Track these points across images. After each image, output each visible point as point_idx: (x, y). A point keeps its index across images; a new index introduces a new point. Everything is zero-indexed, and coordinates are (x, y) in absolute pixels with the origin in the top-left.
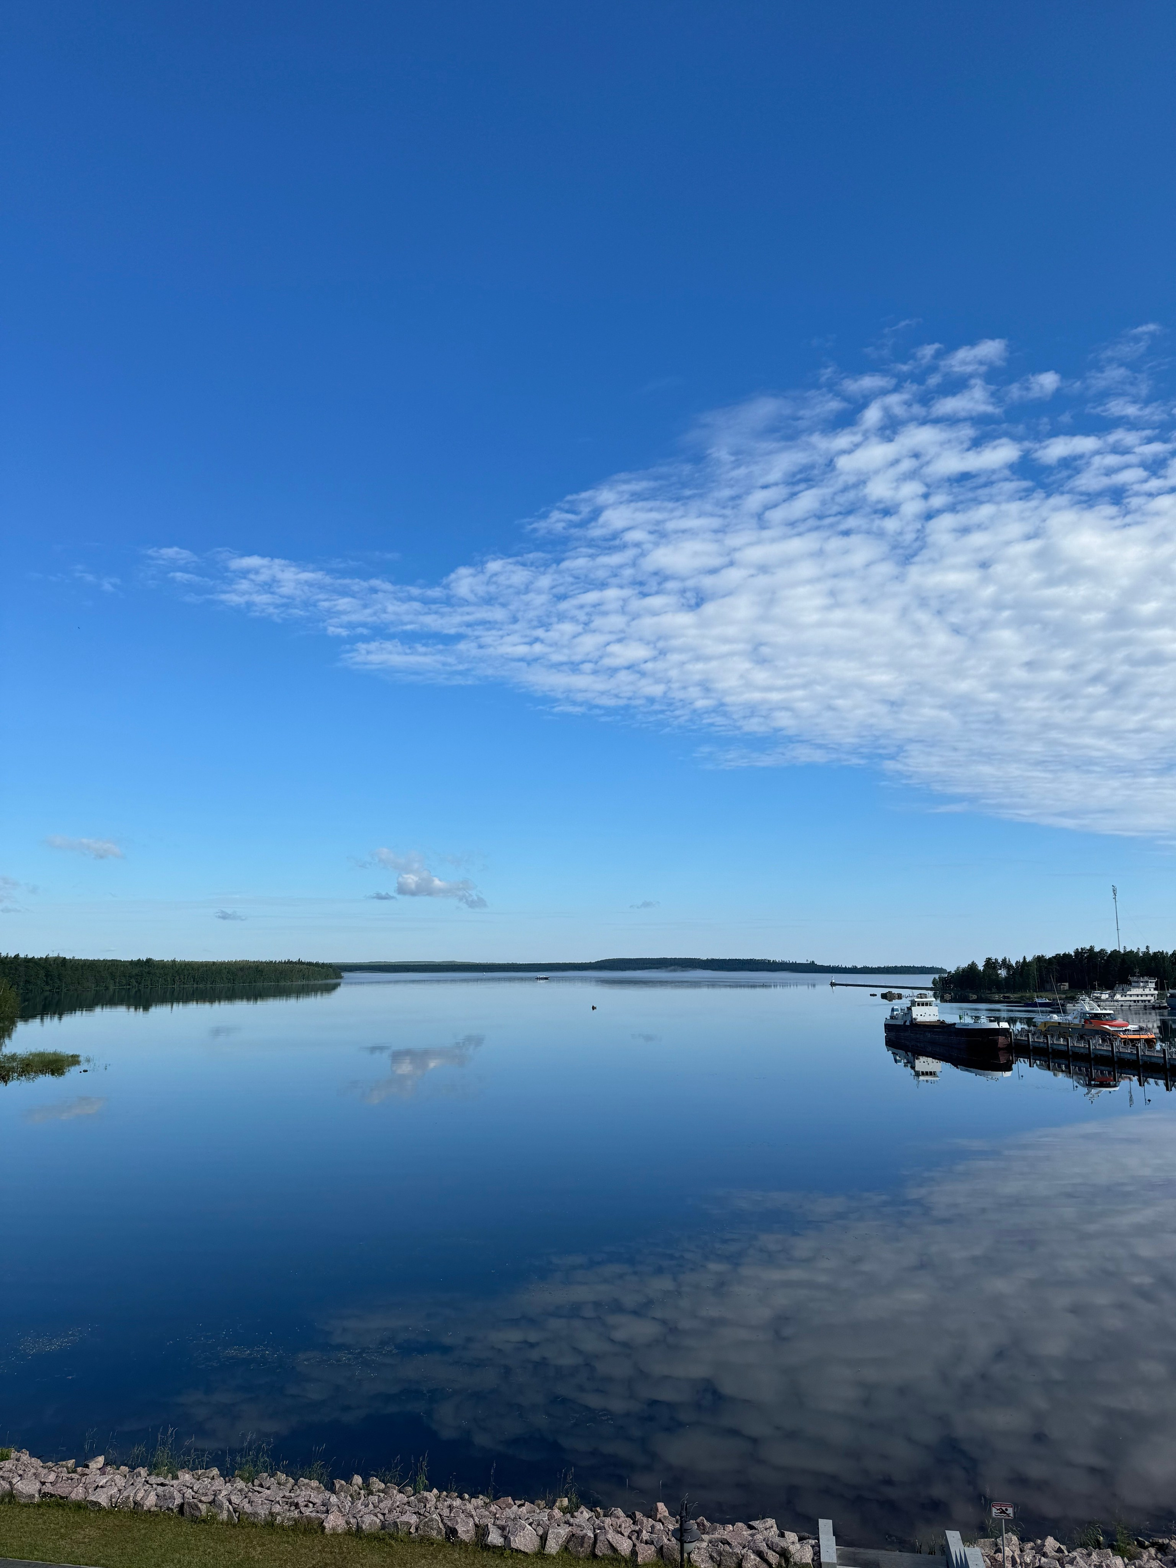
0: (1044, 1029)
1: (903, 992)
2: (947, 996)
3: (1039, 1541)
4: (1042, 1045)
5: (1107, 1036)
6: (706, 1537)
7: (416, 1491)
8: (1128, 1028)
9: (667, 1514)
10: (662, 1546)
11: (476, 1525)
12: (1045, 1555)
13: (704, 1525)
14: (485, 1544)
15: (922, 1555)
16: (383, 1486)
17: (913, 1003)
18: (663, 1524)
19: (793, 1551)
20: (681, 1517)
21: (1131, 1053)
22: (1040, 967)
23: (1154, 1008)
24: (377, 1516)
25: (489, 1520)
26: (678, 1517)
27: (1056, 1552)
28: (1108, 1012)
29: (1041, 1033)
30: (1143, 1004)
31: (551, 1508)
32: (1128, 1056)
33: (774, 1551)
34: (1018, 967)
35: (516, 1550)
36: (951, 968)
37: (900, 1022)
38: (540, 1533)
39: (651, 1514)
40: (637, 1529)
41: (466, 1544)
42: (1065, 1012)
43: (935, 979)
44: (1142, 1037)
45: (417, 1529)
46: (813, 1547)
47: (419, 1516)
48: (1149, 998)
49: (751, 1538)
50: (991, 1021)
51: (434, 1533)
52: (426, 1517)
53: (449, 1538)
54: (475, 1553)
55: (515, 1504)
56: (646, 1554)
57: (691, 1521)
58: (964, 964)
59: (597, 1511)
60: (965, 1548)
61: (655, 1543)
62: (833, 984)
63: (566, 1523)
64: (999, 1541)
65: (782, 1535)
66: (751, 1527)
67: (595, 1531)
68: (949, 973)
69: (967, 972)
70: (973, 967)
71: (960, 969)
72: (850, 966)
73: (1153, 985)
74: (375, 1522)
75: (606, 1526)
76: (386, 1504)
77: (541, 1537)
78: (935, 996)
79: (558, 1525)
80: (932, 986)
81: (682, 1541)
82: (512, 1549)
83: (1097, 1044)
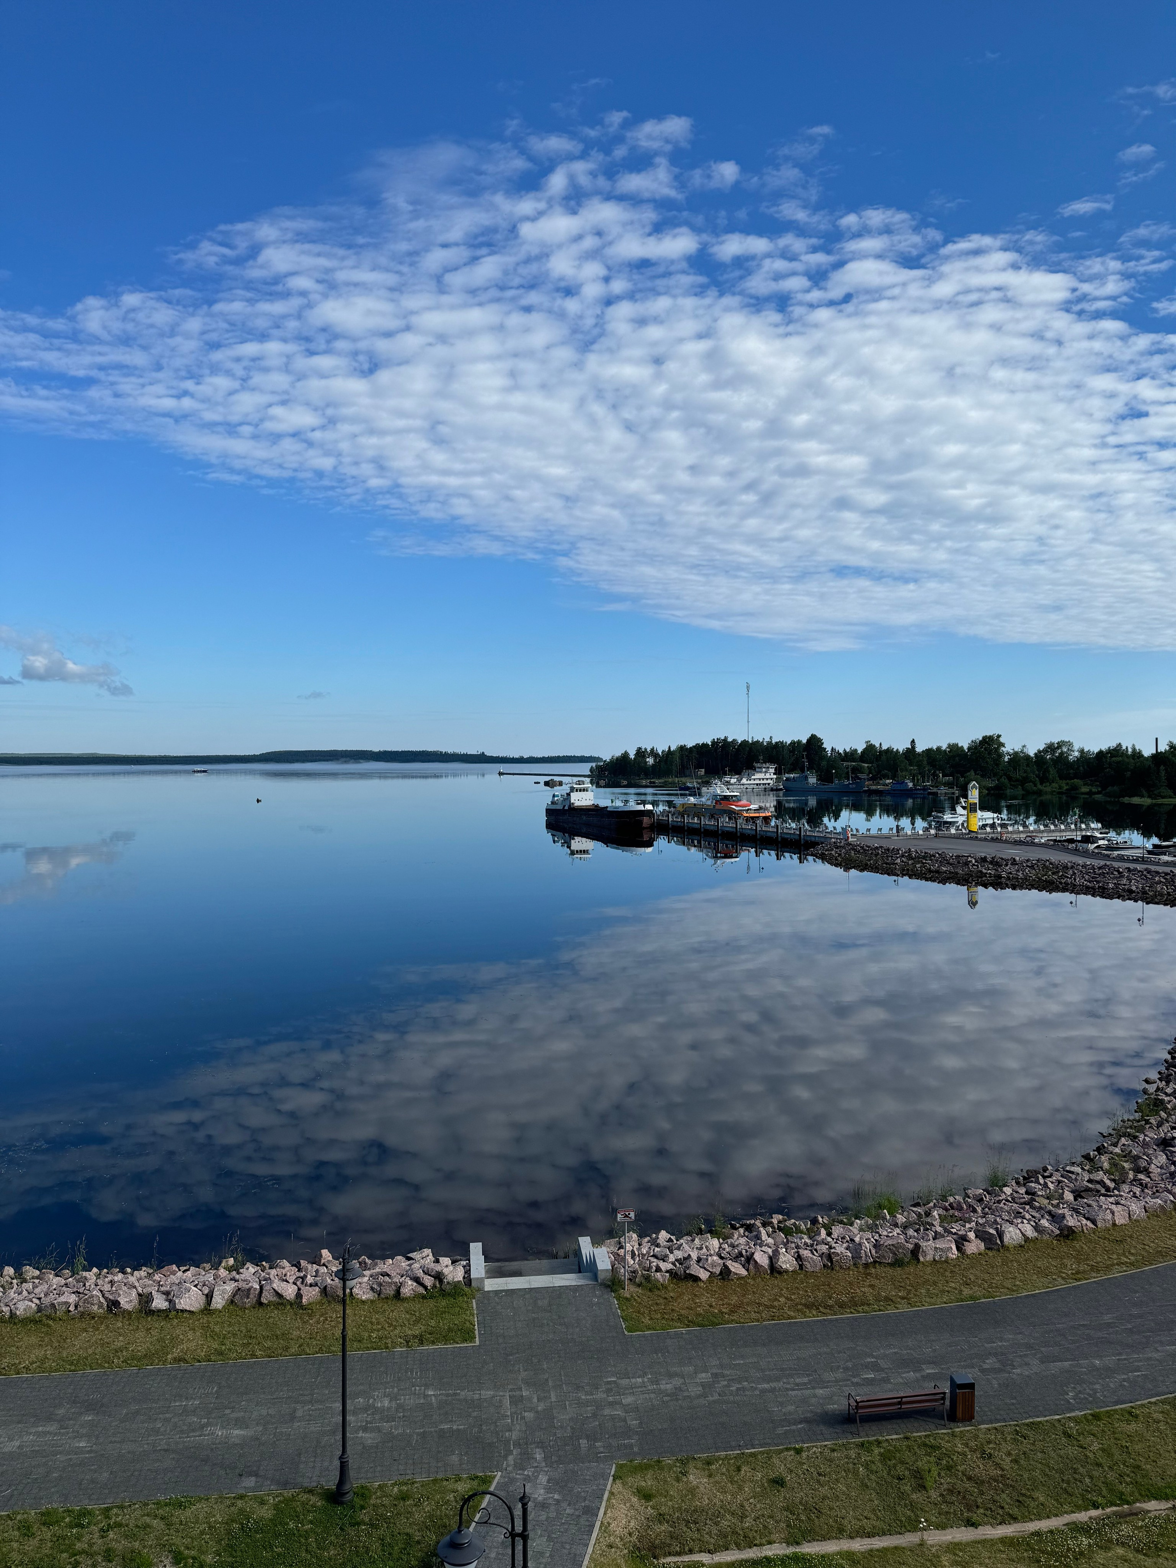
0: (681, 810)
1: (565, 779)
2: (602, 782)
3: (654, 1235)
4: (679, 824)
5: (733, 815)
6: (367, 1273)
7: (73, 1272)
8: (750, 807)
9: (331, 1258)
10: (326, 1286)
11: (140, 1295)
12: (658, 1246)
13: (365, 1263)
14: (149, 1310)
15: (559, 1260)
16: (38, 1272)
17: (572, 789)
18: (327, 1267)
19: (446, 1273)
20: (344, 1260)
21: (751, 829)
22: (682, 755)
23: (772, 790)
24: (32, 1302)
25: (153, 1288)
26: (341, 1260)
27: (667, 1242)
28: (735, 794)
29: (679, 813)
30: (764, 787)
31: (217, 1269)
32: (749, 832)
33: (430, 1275)
34: (663, 756)
35: (182, 1311)
36: (607, 757)
37: (560, 807)
38: (206, 1292)
39: (316, 1260)
40: (302, 1275)
41: (129, 1313)
42: (700, 795)
43: (592, 767)
44: (761, 815)
45: (76, 1307)
46: (464, 1267)
47: (77, 1295)
48: (769, 781)
49: (408, 1268)
50: (638, 804)
51: (95, 1308)
52: (86, 1295)
53: (111, 1310)
54: (138, 1319)
55: (180, 1270)
56: (310, 1295)
57: (354, 1261)
58: (618, 753)
59: (263, 1265)
60: (595, 1249)
61: (319, 1285)
62: (501, 774)
63: (231, 1279)
64: (622, 1240)
65: (437, 1261)
66: (409, 1259)
67: (260, 1283)
68: (605, 761)
69: (621, 760)
70: (625, 755)
71: (615, 758)
72: (517, 757)
73: (772, 771)
74: (31, 1307)
75: (271, 1277)
76: (41, 1290)
77: (207, 1295)
78: (592, 783)
79: (224, 1283)
80: (589, 773)
81: (344, 1280)
82: (177, 1311)
83: (724, 822)
